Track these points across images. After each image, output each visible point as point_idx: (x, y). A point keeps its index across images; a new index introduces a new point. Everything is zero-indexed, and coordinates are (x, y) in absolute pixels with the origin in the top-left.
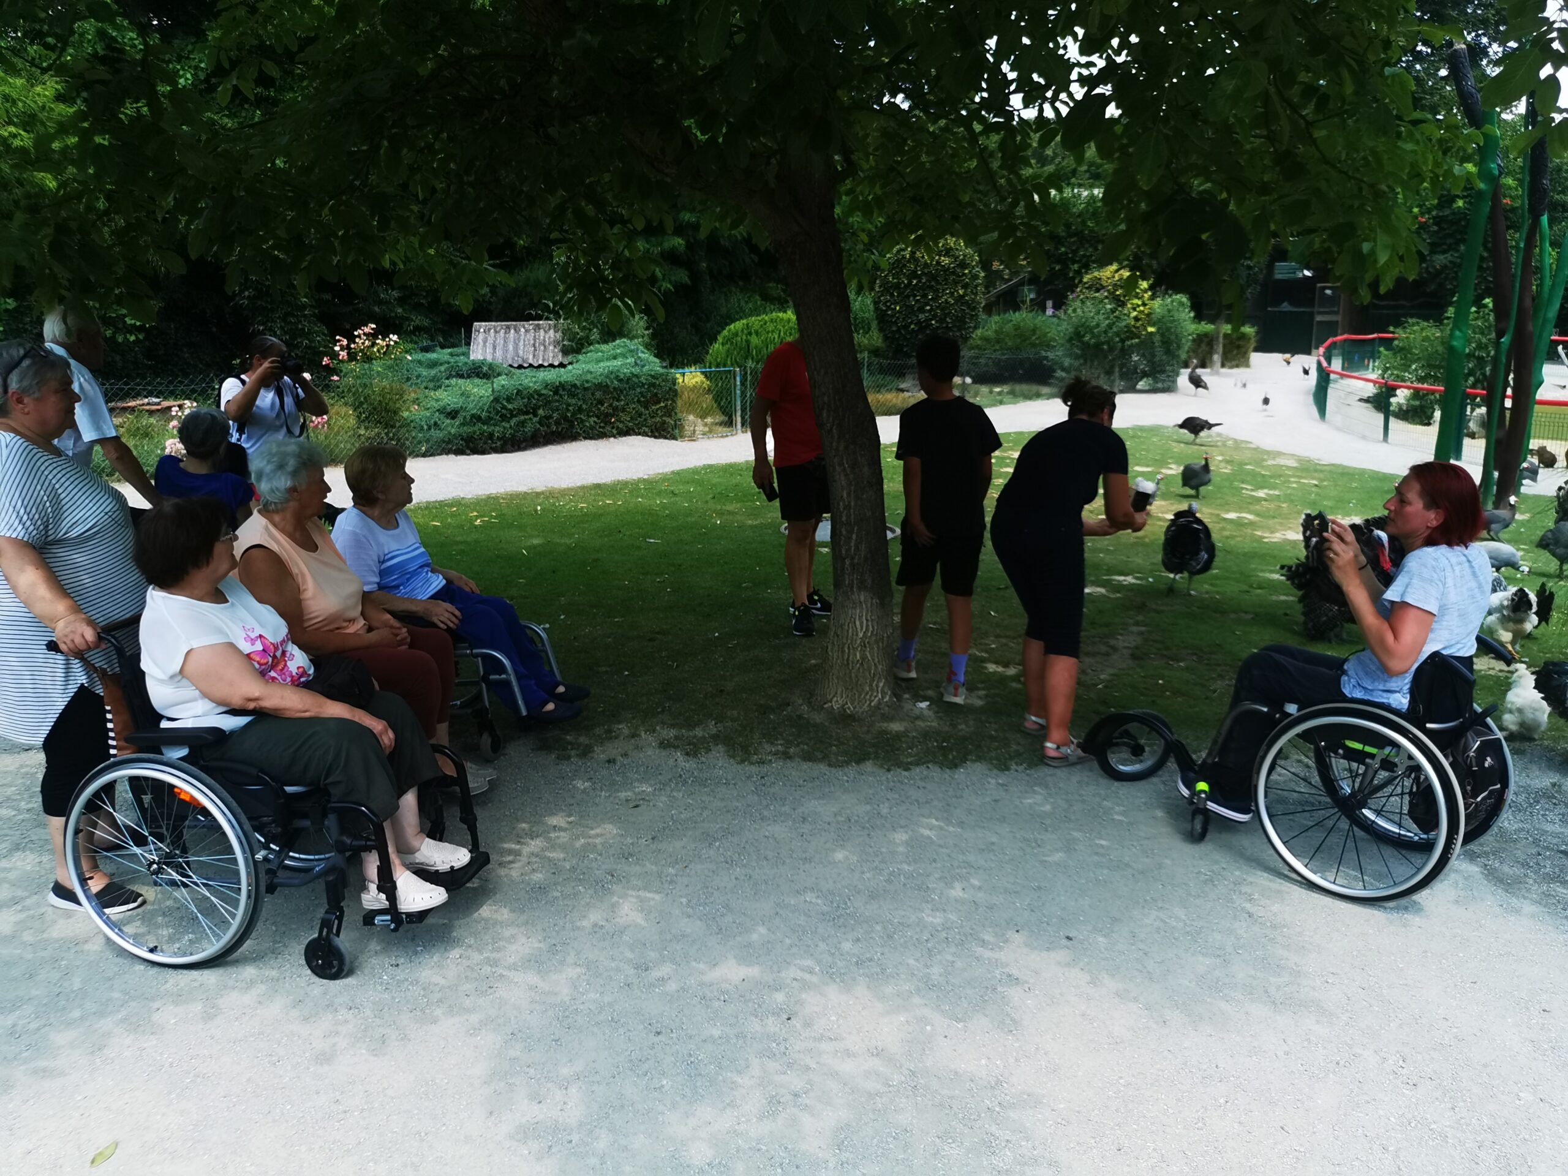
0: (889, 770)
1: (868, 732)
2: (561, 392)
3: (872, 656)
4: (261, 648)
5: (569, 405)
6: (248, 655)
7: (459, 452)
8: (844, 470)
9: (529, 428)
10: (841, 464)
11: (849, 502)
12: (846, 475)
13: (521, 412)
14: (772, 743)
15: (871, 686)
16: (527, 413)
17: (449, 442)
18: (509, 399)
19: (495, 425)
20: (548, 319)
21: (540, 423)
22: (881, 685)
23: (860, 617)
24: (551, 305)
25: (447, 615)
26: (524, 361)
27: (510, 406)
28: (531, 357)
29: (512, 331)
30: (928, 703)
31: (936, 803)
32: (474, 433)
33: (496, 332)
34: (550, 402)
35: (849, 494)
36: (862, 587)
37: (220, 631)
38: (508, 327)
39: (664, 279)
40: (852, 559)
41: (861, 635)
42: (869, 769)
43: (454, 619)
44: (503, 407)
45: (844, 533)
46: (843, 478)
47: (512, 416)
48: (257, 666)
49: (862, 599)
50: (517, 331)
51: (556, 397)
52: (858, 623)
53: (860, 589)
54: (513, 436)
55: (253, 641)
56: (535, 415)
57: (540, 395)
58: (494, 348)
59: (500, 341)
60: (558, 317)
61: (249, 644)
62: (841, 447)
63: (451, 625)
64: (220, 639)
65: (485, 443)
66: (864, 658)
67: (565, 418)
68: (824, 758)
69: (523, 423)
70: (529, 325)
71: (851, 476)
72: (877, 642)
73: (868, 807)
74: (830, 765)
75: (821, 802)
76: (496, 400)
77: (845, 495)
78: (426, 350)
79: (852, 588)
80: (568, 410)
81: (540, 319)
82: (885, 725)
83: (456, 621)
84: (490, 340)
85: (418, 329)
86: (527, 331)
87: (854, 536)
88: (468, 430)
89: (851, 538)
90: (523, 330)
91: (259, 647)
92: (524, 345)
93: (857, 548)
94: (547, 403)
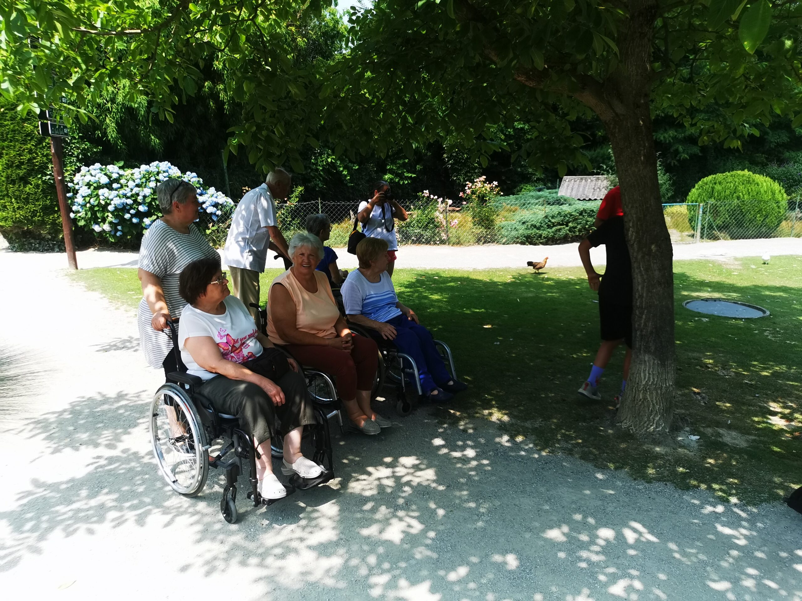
0: (635, 479)
1: (636, 449)
2: (584, 214)
3: (652, 398)
4: (225, 341)
5: (588, 221)
6: (218, 344)
7: (523, 243)
8: (640, 271)
9: (563, 233)
10: (639, 268)
11: (643, 294)
12: (642, 275)
13: (559, 224)
14: (567, 442)
15: (649, 418)
16: (562, 225)
17: (518, 238)
18: (553, 217)
19: (543, 230)
20: (603, 174)
21: (570, 230)
22: (657, 418)
23: (644, 371)
24: (605, 167)
25: (389, 332)
26: (587, 197)
27: (553, 221)
28: (591, 195)
29: (584, 181)
30: (698, 437)
31: (653, 513)
32: (532, 233)
33: (575, 181)
34: (577, 219)
35: (643, 288)
36: (647, 350)
37: (206, 330)
38: (582, 179)
39: (683, 153)
40: (642, 331)
41: (644, 383)
42: (622, 476)
43: (392, 335)
44: (550, 221)
45: (638, 313)
46: (639, 277)
47: (554, 226)
48: (222, 350)
49: (646, 359)
50: (586, 181)
51: (581, 217)
52: (642, 375)
53: (645, 352)
54: (553, 237)
55: (221, 337)
56: (567, 226)
57: (571, 215)
58: (572, 189)
59: (576, 186)
60: (608, 173)
61: (219, 338)
62: (639, 257)
63: (390, 338)
64: (203, 334)
65: (537, 239)
66: (645, 399)
67: (585, 228)
68: (594, 460)
69: (559, 230)
70: (593, 178)
71: (645, 277)
72: (656, 389)
73: (600, 503)
74: (595, 466)
75: (571, 490)
76: (546, 217)
77: (640, 288)
78: (540, 190)
79: (640, 350)
80: (587, 224)
81: (599, 175)
82: (652, 447)
83: (394, 336)
84: (571, 186)
85: (538, 179)
86: (592, 181)
87: (644, 316)
88: (529, 232)
89: (642, 317)
90: (589, 180)
91: (224, 340)
92: (589, 189)
93: (645, 325)
94: (575, 219)
